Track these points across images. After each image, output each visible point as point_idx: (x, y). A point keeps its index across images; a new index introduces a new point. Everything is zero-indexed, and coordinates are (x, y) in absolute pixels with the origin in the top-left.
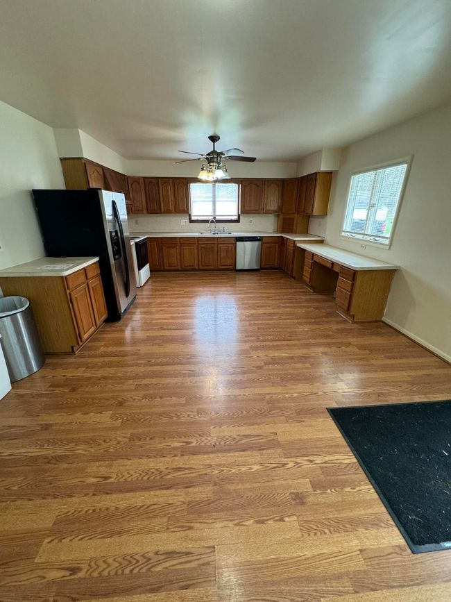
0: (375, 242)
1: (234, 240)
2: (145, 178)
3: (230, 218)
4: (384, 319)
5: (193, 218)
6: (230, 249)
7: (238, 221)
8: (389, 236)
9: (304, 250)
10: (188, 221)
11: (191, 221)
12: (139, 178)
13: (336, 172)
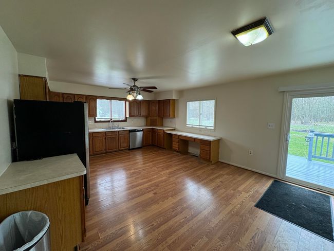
0: (206, 128)
1: (128, 132)
2: (63, 94)
3: (121, 119)
4: (219, 160)
5: (97, 120)
6: (126, 137)
7: (125, 121)
8: (213, 126)
9: (171, 135)
10: (93, 121)
11: (96, 122)
12: (59, 93)
13: (177, 100)
